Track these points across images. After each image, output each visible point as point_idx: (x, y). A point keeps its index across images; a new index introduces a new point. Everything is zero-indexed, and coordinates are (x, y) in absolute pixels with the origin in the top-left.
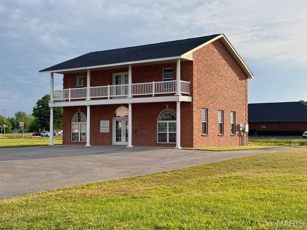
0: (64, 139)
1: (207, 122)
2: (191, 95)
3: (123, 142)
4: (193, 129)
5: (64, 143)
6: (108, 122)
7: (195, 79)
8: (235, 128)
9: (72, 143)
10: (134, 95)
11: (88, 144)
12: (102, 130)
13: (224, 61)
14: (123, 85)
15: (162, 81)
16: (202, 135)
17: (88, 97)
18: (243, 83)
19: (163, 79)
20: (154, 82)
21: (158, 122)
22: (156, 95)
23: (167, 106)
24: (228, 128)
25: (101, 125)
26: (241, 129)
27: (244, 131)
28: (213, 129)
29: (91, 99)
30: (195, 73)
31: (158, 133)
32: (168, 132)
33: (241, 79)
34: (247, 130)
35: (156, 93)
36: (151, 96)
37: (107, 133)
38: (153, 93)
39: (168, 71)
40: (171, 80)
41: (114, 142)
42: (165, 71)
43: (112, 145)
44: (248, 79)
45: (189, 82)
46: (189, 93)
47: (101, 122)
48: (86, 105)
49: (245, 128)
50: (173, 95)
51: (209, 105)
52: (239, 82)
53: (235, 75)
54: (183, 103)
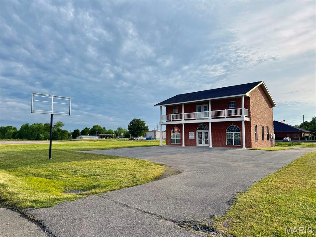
0: (167, 142)
1: (257, 132)
2: (249, 116)
3: (203, 144)
4: (251, 137)
5: (167, 144)
6: (194, 133)
7: (251, 108)
8: (269, 136)
9: (171, 144)
10: (213, 117)
11: (184, 145)
12: (190, 137)
13: (262, 97)
14: (202, 112)
15: (228, 109)
16: (255, 141)
17: (183, 119)
18: (271, 110)
19: (229, 108)
20: (226, 110)
21: (227, 133)
22: (227, 117)
23: (233, 123)
24: (266, 137)
25: (189, 135)
26: (272, 137)
27: (273, 138)
28: (260, 136)
29: (185, 120)
30: (251, 104)
31: (227, 140)
32: (233, 139)
33: (270, 108)
34: (274, 138)
35: (228, 116)
36: (224, 118)
37: (193, 139)
38: (226, 116)
39: (232, 103)
40: (235, 108)
41: (198, 144)
42: (230, 103)
43: (196, 146)
44: (273, 108)
45: (248, 109)
46: (248, 116)
47: (189, 133)
48: (182, 123)
49: (273, 136)
50: (240, 117)
51: (257, 123)
52: (269, 109)
53: (267, 106)
54: (246, 122)
